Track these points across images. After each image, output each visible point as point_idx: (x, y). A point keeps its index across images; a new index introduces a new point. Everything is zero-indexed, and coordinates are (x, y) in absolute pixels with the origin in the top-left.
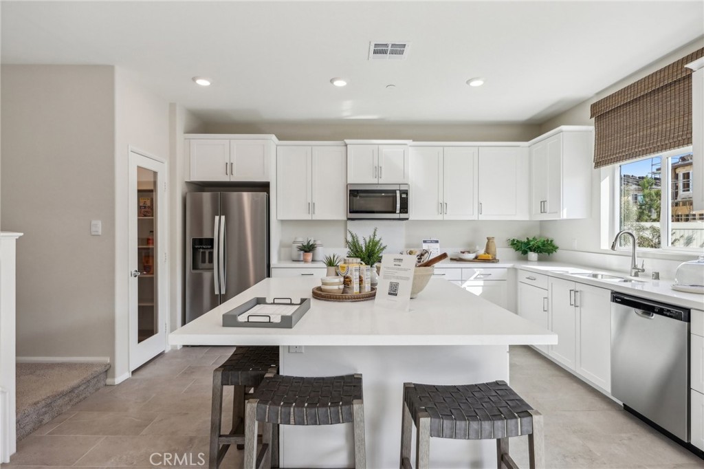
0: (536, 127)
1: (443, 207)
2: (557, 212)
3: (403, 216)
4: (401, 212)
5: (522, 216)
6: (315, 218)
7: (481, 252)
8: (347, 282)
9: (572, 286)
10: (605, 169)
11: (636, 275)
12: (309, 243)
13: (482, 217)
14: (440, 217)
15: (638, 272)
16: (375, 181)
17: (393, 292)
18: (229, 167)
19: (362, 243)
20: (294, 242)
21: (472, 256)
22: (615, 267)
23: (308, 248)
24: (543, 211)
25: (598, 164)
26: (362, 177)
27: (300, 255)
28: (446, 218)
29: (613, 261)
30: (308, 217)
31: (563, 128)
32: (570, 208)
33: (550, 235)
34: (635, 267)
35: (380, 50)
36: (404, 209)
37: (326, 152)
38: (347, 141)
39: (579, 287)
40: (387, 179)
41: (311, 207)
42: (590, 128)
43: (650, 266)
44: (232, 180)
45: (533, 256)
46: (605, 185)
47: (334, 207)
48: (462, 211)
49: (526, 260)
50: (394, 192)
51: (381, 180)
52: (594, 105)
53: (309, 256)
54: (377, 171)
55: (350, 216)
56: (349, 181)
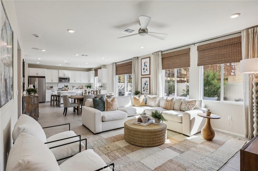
0: (89, 70)
1: (75, 81)
5: (87, 82)
6: (53, 82)
7: (81, 87)
8: (65, 89)
10: (96, 77)
13: (81, 82)
14: (75, 82)
16: (64, 77)
17: (70, 89)
18: (37, 74)
19: (66, 86)
20: (48, 86)
21: (80, 88)
23: (52, 87)
24: (89, 82)
25: (95, 76)
26: (62, 76)
28: (76, 82)
30: (52, 82)
32: (92, 81)
36: (69, 81)
37: (55, 72)
38: (59, 70)
40: (66, 76)
41: (52, 80)
42: (94, 72)
44: (38, 76)
45: (89, 88)
46: (96, 79)
47: (57, 81)
48: (78, 81)
49: (88, 89)
50: (67, 78)
51: (65, 77)
52: (94, 69)
53: (52, 88)
54: (64, 75)
55: (59, 82)
56: (59, 76)
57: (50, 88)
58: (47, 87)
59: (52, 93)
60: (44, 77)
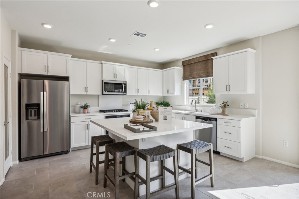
1: (137, 91)
2: (173, 93)
3: (125, 93)
4: (124, 92)
5: (160, 94)
6: (88, 94)
9: (183, 116)
10: (185, 81)
11: (196, 111)
12: (85, 105)
13: (149, 95)
14: (136, 94)
15: (197, 110)
16: (114, 79)
17: (165, 118)
18: (47, 68)
20: (77, 105)
22: (189, 110)
23: (85, 107)
24: (168, 93)
25: (184, 79)
26: (109, 78)
27: (80, 110)
28: (139, 94)
29: (189, 108)
30: (85, 93)
31: (175, 67)
33: (167, 100)
34: (196, 109)
35: (137, 34)
38: (103, 62)
39: (185, 116)
40: (119, 79)
41: (86, 89)
42: (181, 68)
43: (200, 109)
44: (48, 74)
46: (185, 85)
47: (96, 89)
50: (121, 84)
51: (116, 80)
52: (182, 62)
53: (86, 111)
54: (115, 75)
55: (104, 93)
56: (103, 79)
57: (82, 110)
58: (74, 107)
59: (87, 123)
60: (66, 79)
